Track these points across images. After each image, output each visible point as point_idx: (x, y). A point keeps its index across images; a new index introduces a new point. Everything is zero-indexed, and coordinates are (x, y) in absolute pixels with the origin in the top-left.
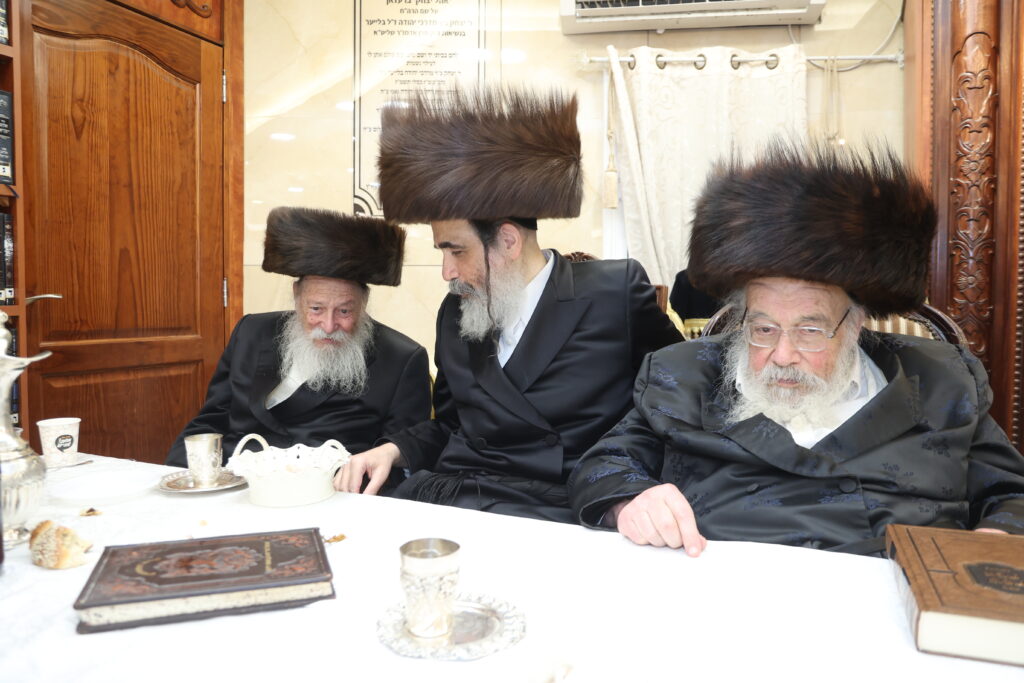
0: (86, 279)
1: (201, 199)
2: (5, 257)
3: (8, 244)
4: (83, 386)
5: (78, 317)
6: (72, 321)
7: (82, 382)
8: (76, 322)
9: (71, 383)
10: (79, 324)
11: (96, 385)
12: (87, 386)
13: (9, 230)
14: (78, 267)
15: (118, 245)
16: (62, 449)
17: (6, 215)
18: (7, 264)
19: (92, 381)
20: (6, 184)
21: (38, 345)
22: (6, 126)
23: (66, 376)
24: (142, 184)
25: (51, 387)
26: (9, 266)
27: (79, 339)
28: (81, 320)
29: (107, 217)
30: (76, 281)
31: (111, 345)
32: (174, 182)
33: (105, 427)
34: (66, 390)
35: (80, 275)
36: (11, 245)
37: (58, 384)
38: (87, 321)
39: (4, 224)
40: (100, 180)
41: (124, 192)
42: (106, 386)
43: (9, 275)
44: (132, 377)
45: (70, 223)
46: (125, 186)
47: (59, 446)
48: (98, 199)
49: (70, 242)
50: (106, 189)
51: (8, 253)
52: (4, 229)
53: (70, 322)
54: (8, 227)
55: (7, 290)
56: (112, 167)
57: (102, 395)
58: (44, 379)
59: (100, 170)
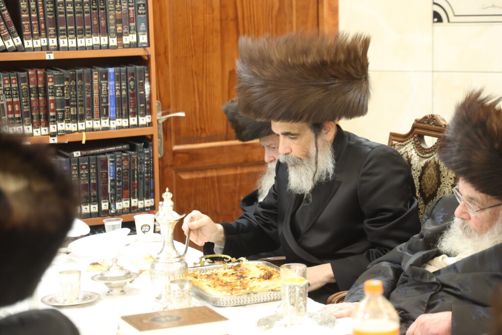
0: (204, 98)
1: (297, 18)
2: (145, 95)
3: (147, 86)
4: (203, 178)
5: (198, 127)
6: (195, 129)
7: (202, 175)
8: (197, 130)
9: (194, 176)
10: (200, 131)
11: (212, 178)
12: (205, 178)
13: (147, 77)
14: (198, 89)
15: (228, 69)
16: (144, 232)
17: (145, 67)
18: (147, 100)
19: (209, 174)
20: (144, 47)
21: (171, 148)
22: (144, 8)
23: (192, 171)
24: (246, 16)
25: (180, 178)
26: (148, 101)
27: (200, 142)
28: (201, 129)
29: (219, 47)
30: (197, 100)
31: (222, 147)
32: (272, 8)
33: (219, 210)
34: (191, 182)
35: (200, 95)
36: (149, 86)
37: (186, 176)
38: (205, 130)
39: (144, 73)
40: (213, 19)
41: (231, 25)
42: (219, 179)
43: (148, 107)
44: (239, 171)
45: (193, 56)
46: (232, 20)
47: (143, 230)
48: (212, 34)
49: (192, 71)
50: (217, 25)
51: (147, 93)
52: (145, 77)
53: (193, 131)
54: (147, 75)
55: (147, 116)
56: (222, 6)
57: (216, 185)
58: (176, 173)
59: (213, 12)
